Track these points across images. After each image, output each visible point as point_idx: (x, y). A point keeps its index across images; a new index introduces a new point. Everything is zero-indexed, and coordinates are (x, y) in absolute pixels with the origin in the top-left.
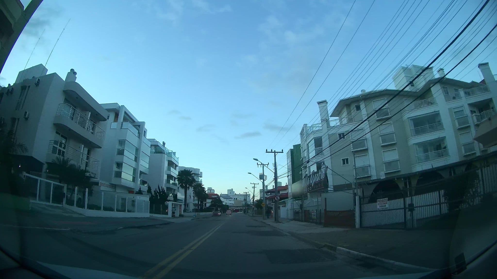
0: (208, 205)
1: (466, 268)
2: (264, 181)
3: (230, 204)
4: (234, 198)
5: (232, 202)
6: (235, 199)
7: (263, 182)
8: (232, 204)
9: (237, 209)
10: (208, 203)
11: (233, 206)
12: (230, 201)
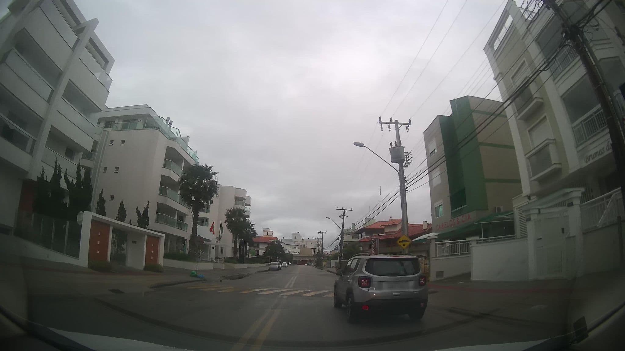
0: (261, 253)
1: (588, 336)
2: (402, 167)
3: (295, 252)
4: (301, 245)
5: (298, 250)
6: (303, 246)
7: (398, 170)
8: (298, 253)
9: (305, 259)
10: (262, 249)
11: (299, 255)
12: (295, 248)
